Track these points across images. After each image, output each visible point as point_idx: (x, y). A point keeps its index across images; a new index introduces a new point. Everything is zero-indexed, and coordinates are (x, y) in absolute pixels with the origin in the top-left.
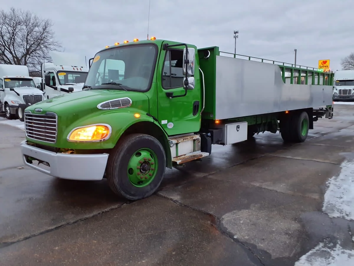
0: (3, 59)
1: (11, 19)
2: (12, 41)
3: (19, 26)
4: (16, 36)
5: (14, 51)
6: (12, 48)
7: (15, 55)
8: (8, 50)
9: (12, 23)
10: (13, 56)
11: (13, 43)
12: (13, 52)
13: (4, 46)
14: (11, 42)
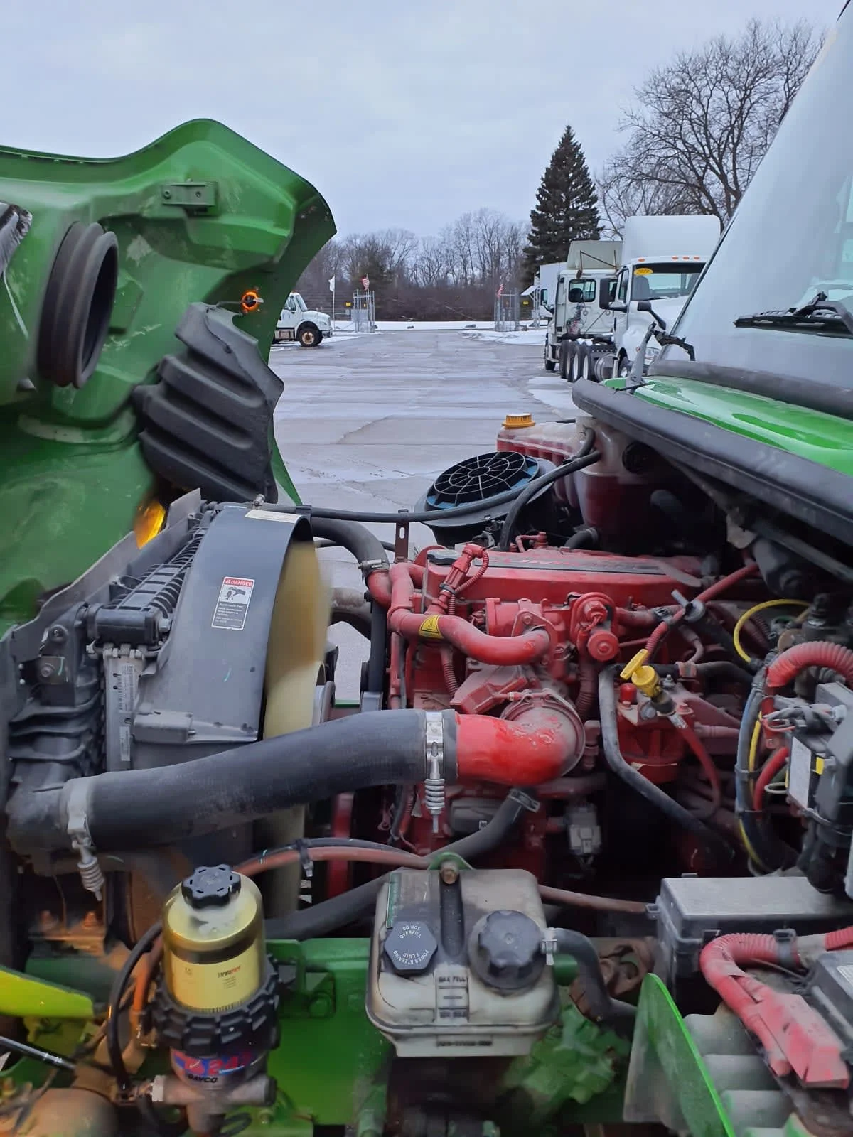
0: (699, 204)
1: (741, 63)
2: (733, 138)
3: (764, 80)
4: (747, 120)
5: (735, 169)
6: (728, 161)
7: (733, 186)
8: (717, 169)
9: (745, 74)
10: (727, 189)
11: (736, 145)
12: (730, 176)
13: (706, 159)
14: (730, 140)
